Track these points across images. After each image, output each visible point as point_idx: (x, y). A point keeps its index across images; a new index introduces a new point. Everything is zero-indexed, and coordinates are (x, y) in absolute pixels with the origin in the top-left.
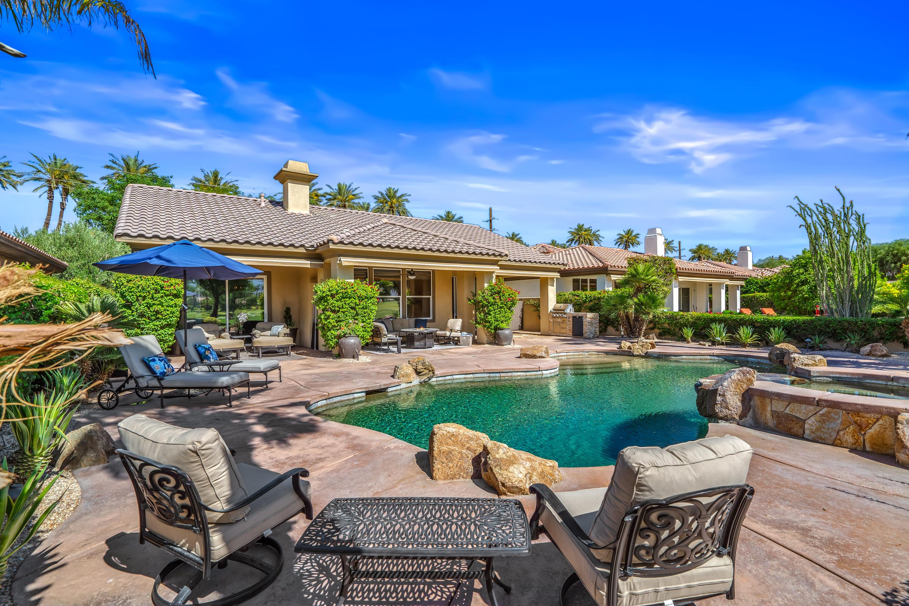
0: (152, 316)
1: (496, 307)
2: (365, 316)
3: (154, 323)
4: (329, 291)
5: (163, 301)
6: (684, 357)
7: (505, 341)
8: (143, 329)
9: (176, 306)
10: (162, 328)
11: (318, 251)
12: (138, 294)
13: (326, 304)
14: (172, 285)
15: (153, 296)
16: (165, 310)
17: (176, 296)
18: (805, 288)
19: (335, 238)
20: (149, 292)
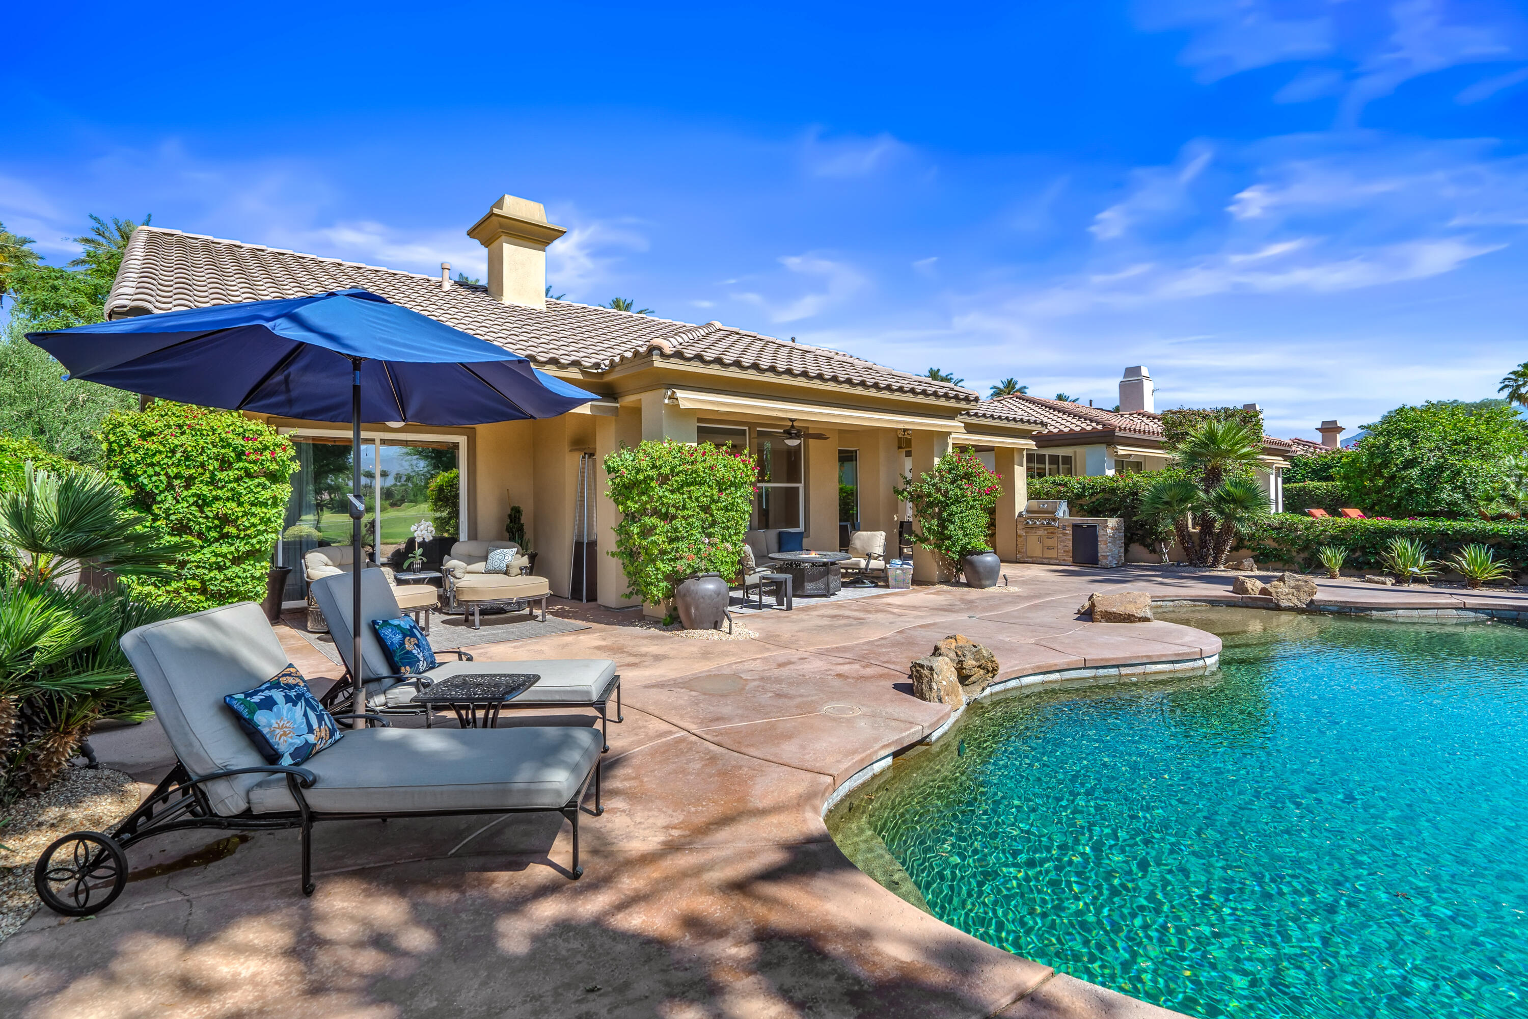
0: (209, 529)
1: (963, 506)
2: (728, 528)
3: (215, 547)
4: (654, 467)
5: (241, 489)
6: (1400, 612)
7: (988, 579)
8: (183, 564)
9: (275, 504)
10: (237, 561)
11: (608, 378)
12: (172, 471)
13: (644, 498)
14: (266, 448)
15: (213, 475)
16: (245, 514)
17: (274, 477)
18: (1415, 472)
19: (668, 346)
20: (202, 465)
